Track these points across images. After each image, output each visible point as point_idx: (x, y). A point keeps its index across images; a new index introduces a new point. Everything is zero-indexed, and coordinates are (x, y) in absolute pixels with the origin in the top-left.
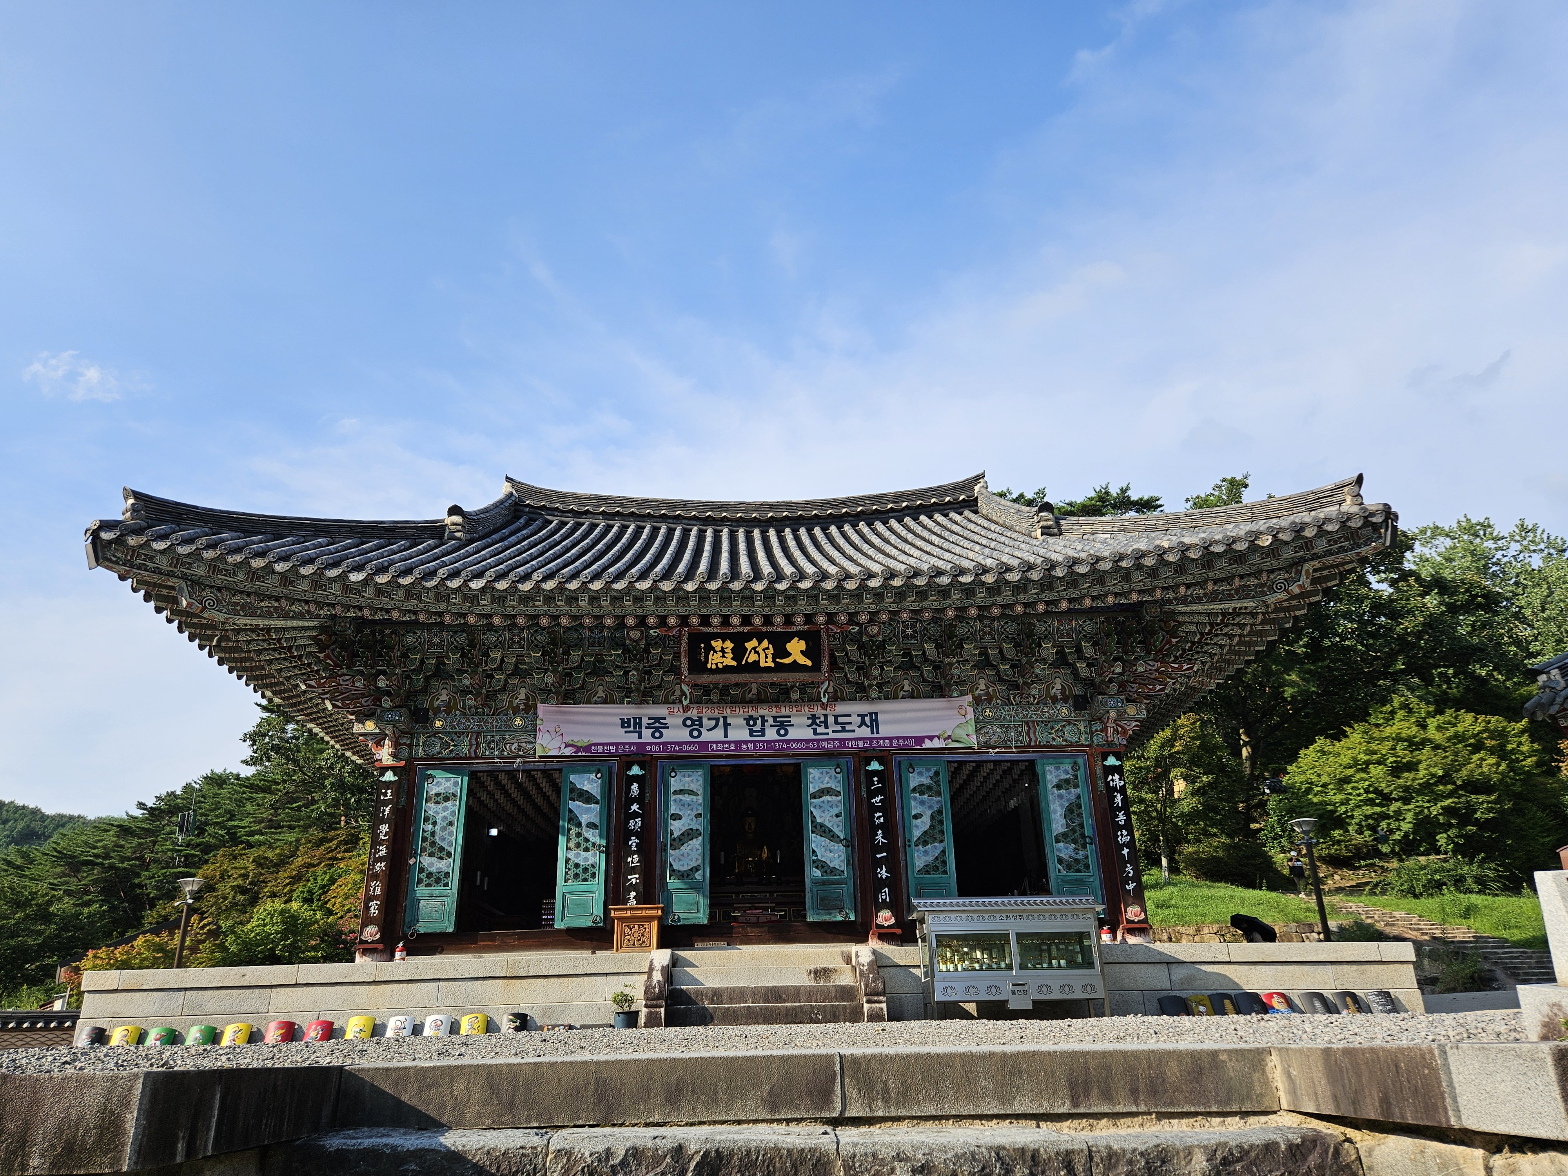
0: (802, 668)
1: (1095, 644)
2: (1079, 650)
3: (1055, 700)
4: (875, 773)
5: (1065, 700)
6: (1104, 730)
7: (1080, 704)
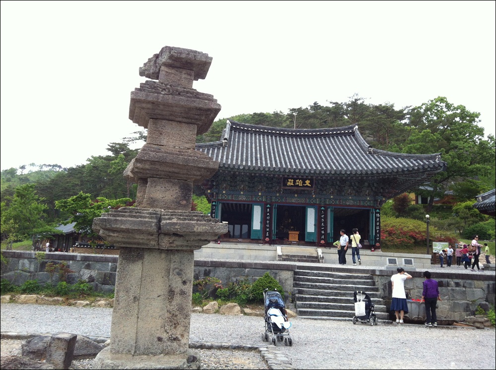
0: (309, 187)
1: (377, 184)
2: (373, 184)
3: (366, 195)
4: (323, 210)
5: (369, 195)
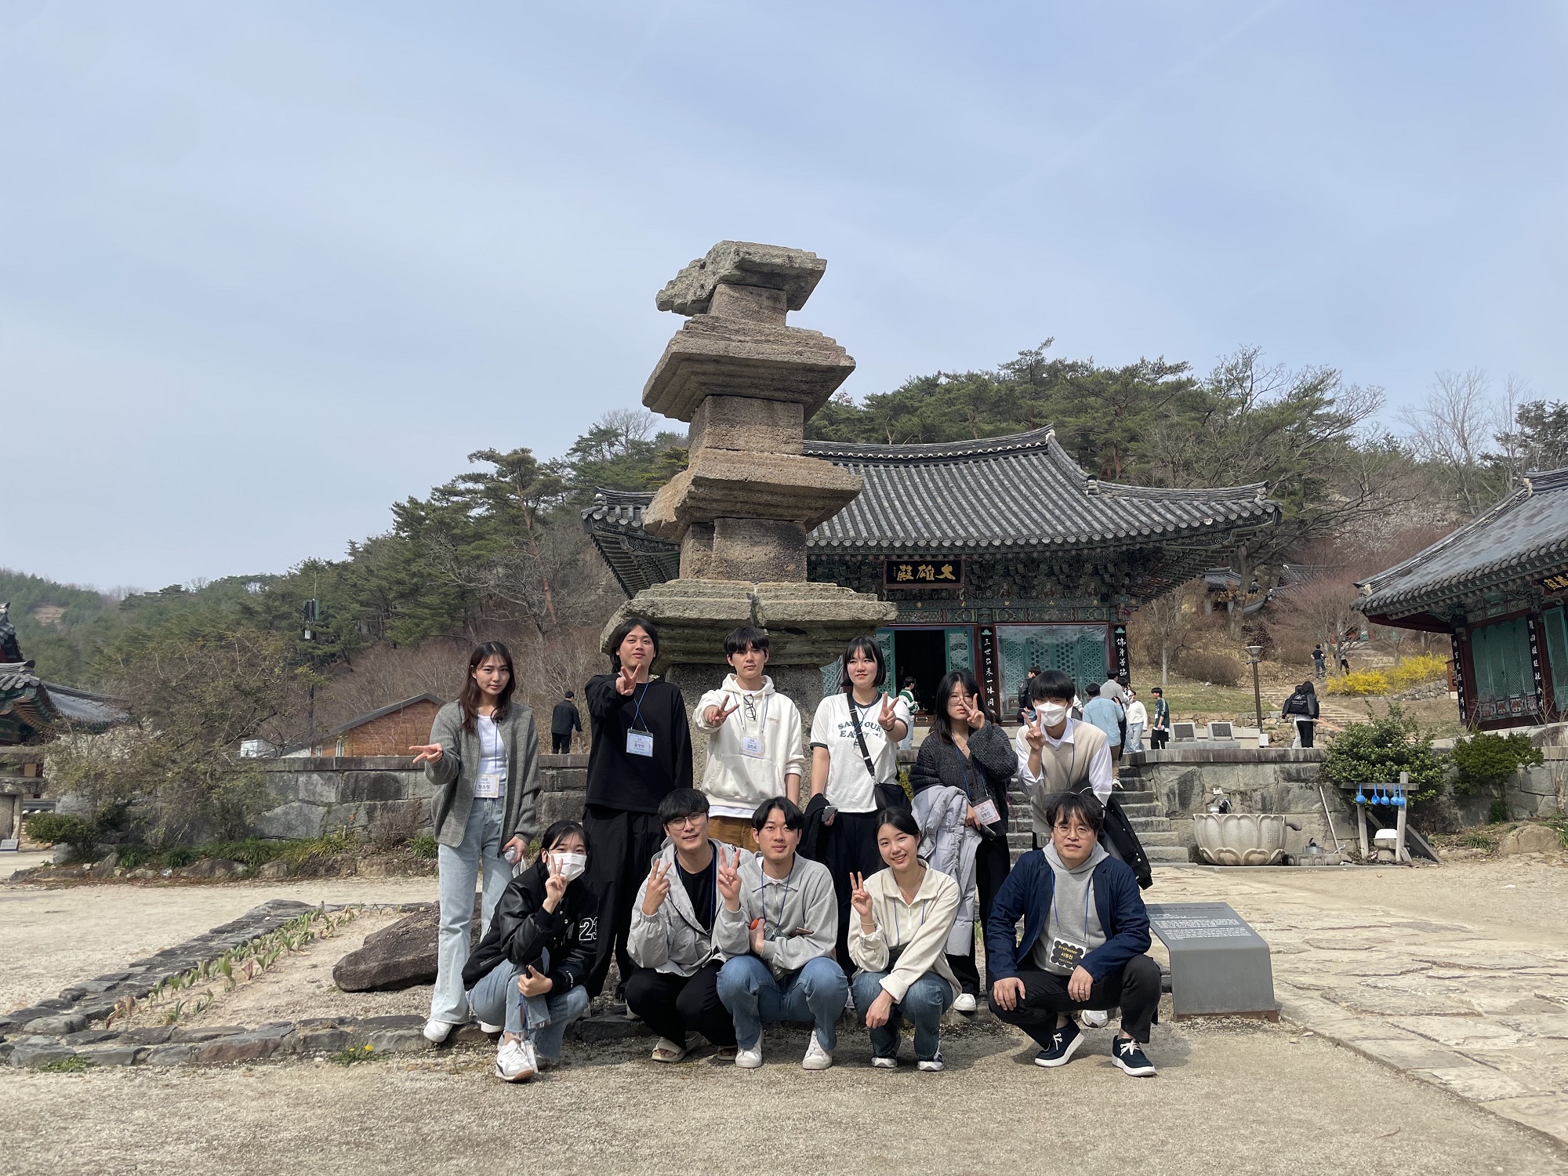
0: (951, 581)
1: (1115, 565)
2: (1106, 567)
3: (1090, 595)
4: (987, 636)
5: (1096, 595)
6: (1117, 613)
7: (1104, 598)
